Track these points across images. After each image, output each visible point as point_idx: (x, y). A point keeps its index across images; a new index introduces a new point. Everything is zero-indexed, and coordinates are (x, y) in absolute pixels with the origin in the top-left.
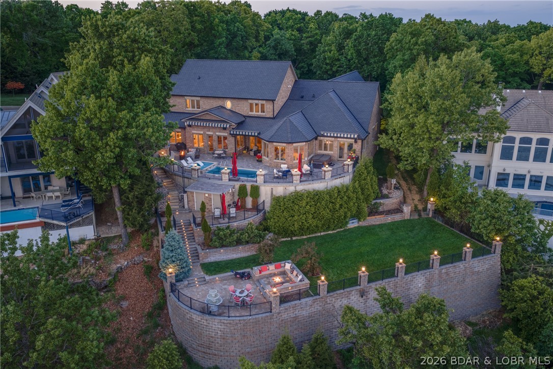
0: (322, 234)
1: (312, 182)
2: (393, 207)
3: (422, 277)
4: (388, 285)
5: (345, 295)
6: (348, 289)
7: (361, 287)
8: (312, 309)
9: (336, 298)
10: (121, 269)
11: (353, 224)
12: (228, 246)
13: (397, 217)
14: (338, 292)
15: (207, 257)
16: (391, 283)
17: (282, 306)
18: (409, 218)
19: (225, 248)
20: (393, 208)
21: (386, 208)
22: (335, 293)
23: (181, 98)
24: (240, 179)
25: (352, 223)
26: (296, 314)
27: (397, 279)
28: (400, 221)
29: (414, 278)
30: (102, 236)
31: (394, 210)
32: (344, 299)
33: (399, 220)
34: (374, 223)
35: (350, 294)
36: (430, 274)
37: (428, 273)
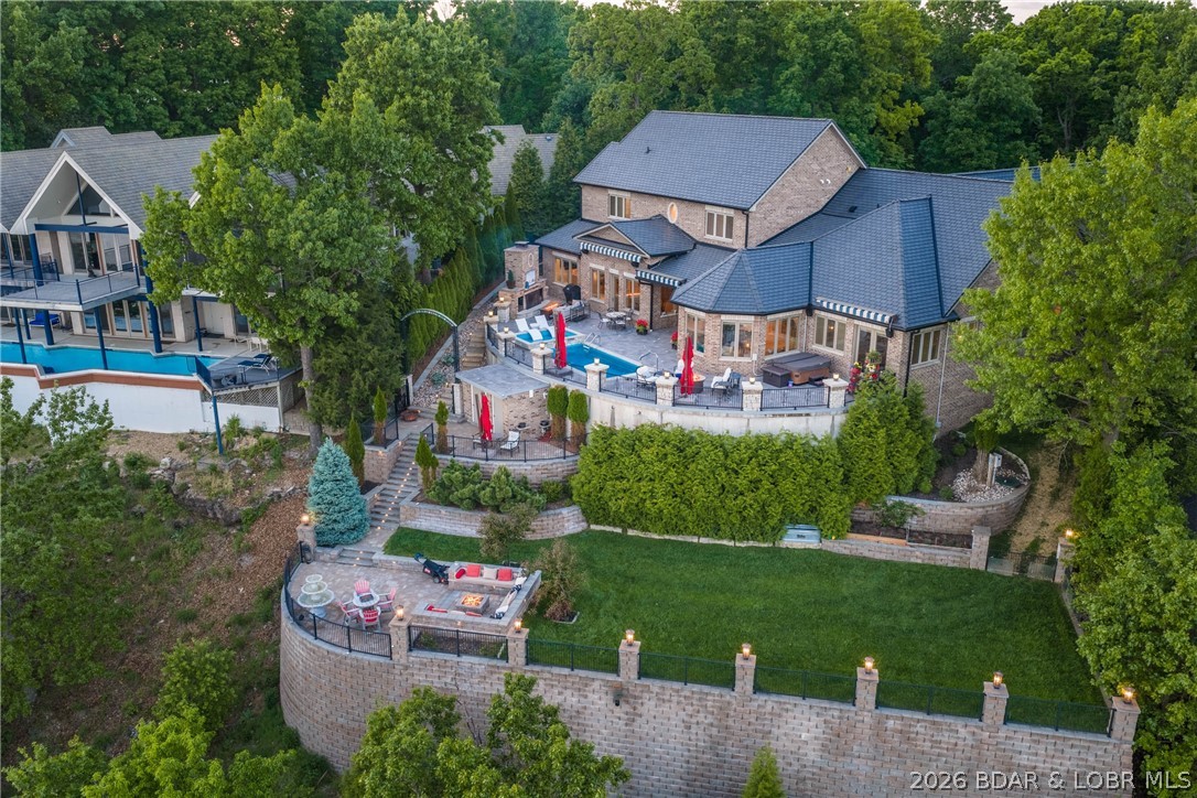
0: (704, 540)
1: (705, 410)
2: (955, 527)
3: (814, 717)
4: (700, 699)
5: (573, 683)
6: (583, 673)
7: (620, 679)
8: (487, 686)
9: (548, 682)
10: (279, 497)
11: (800, 539)
12: (458, 506)
13: (946, 557)
14: (556, 670)
15: (415, 519)
16: (709, 698)
17: (414, 653)
18: (982, 568)
19: (450, 509)
20: (955, 532)
21: (929, 525)
22: (547, 669)
23: (603, 191)
24: (571, 373)
25: (799, 536)
26: (446, 684)
27: (727, 695)
28: (952, 568)
29: (787, 710)
30: (292, 432)
31: (950, 535)
32: (568, 692)
33: (950, 565)
34: (867, 554)
35: (586, 685)
36: (840, 718)
37: (836, 714)
